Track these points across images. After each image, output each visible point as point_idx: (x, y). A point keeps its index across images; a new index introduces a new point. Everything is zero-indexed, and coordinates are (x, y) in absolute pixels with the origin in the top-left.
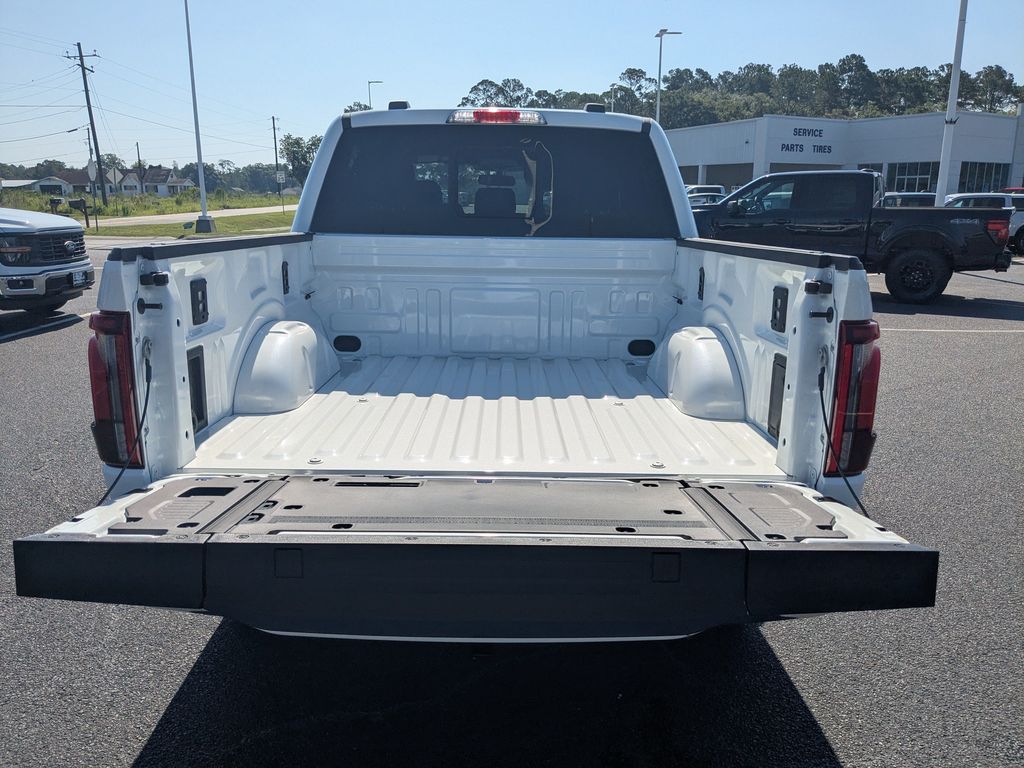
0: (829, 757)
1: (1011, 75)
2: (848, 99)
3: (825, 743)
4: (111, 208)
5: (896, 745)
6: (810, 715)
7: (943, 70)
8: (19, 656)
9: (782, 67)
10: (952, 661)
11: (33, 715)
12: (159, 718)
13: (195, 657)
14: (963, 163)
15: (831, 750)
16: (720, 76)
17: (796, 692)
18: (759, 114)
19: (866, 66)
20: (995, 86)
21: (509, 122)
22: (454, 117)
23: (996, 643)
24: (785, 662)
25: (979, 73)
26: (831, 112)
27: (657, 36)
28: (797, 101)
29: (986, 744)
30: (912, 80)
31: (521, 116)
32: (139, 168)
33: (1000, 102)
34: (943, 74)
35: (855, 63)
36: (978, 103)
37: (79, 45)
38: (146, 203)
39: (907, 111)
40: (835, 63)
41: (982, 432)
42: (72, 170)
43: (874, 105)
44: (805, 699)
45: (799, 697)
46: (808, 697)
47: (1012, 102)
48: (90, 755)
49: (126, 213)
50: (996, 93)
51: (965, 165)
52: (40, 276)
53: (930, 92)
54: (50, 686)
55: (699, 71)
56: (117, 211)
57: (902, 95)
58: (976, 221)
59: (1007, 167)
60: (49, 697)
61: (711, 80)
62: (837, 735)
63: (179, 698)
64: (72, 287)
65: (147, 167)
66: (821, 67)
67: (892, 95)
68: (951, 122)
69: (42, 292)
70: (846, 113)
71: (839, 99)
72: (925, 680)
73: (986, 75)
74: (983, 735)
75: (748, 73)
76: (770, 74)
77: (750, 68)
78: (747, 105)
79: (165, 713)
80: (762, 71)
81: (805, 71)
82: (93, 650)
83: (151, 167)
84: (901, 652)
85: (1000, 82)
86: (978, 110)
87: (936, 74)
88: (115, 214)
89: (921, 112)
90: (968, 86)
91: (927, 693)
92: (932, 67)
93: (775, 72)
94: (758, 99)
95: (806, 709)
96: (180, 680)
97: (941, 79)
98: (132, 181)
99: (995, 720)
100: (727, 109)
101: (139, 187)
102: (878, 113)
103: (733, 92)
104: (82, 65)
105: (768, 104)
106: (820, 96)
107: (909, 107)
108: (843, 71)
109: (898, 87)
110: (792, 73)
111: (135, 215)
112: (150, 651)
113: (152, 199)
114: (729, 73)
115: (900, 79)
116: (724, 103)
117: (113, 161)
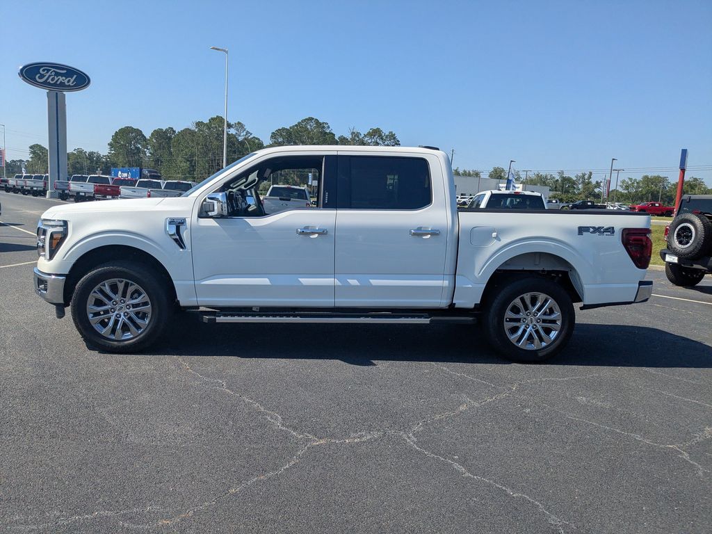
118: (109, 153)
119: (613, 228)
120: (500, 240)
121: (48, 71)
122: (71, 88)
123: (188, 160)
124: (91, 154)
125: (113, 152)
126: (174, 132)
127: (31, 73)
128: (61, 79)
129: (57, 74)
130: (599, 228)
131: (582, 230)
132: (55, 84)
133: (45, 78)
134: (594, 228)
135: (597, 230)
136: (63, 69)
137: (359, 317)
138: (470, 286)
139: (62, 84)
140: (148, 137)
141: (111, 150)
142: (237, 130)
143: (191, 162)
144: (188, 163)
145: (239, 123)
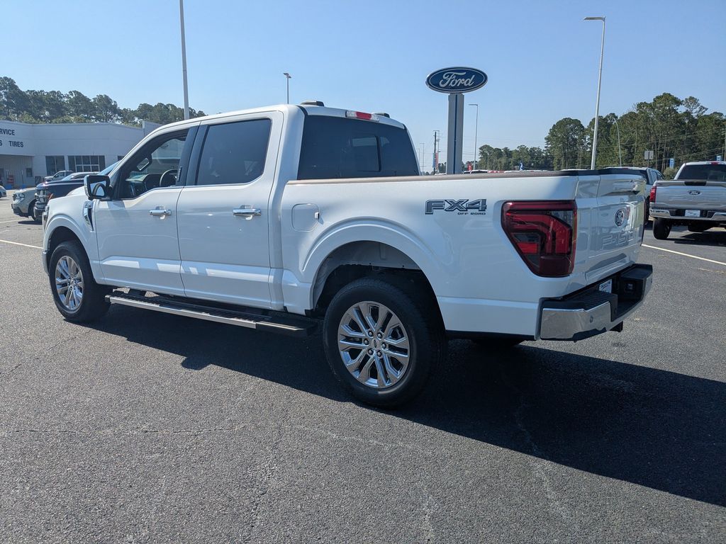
1: (115, 102)
7: (72, 95)
19: (17, 86)
20: (106, 108)
22: (348, 114)
25: (95, 99)
30: (51, 99)
33: (112, 119)
34: (72, 97)
35: (8, 84)
36: (98, 118)
39: (52, 120)
43: (29, 115)
47: (119, 119)
50: (108, 113)
53: (66, 109)
57: (48, 110)
67: (40, 108)
73: (100, 100)
85: (109, 106)
86: (99, 122)
87: (68, 97)
89: (64, 122)
92: (64, 92)
97: (71, 100)
102: (34, 121)
107: (52, 118)
109: (44, 104)
115: (43, 98)
118: (546, 147)
119: (484, 201)
120: (322, 223)
121: (450, 75)
122: (468, 89)
123: (626, 147)
124: (533, 149)
125: (549, 146)
126: (616, 117)
127: (436, 81)
128: (461, 81)
129: (458, 77)
130: (460, 202)
131: (431, 206)
132: (455, 88)
133: (447, 82)
134: (451, 202)
135: (456, 206)
136: (463, 71)
137: (201, 310)
138: (296, 285)
139: (462, 86)
140: (586, 127)
141: (548, 144)
142: (689, 106)
143: (629, 149)
144: (626, 150)
145: (691, 98)
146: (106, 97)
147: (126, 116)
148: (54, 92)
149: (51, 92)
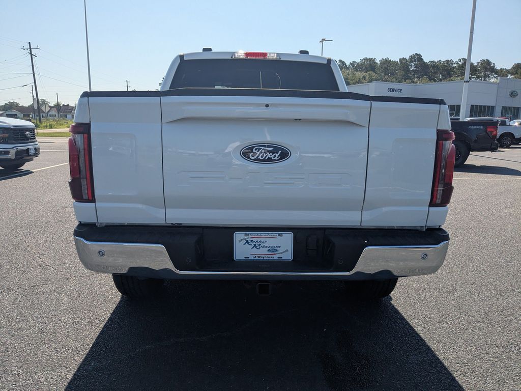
0: (431, 354)
1: (494, 64)
2: (414, 75)
3: (428, 348)
4: (43, 124)
5: (463, 348)
6: (420, 337)
7: (460, 61)
8: (17, 316)
9: (381, 59)
10: (486, 314)
11: (28, 341)
12: (93, 342)
13: (109, 315)
14: (471, 105)
15: (432, 351)
16: (351, 64)
17: (412, 327)
18: (371, 81)
19: (423, 59)
20: (486, 69)
21: (262, 58)
22: (235, 55)
23: (507, 307)
24: (405, 315)
25: (478, 63)
26: (405, 81)
27: (321, 42)
28: (388, 76)
29: (507, 348)
30: (445, 66)
31: (268, 55)
32: (58, 107)
33: (489, 77)
34: (461, 63)
35: (417, 58)
36: (478, 77)
37: (29, 43)
38: (60, 122)
39: (443, 81)
40: (408, 58)
41: (490, 220)
42: (23, 106)
43: (427, 78)
44: (416, 330)
45: (413, 330)
46: (418, 329)
47: (495, 77)
48: (59, 358)
49: (51, 127)
50: (487, 73)
51: (472, 106)
52: (12, 149)
53: (454, 72)
54: (35, 329)
55: (340, 61)
56: (46, 126)
57: (441, 73)
58: (481, 127)
59: (493, 107)
60: (35, 333)
61: (346, 66)
62: (434, 344)
63: (102, 333)
64: (29, 155)
65: (62, 105)
66: (400, 59)
67: (436, 73)
68: (467, 82)
69: (14, 157)
70: (413, 82)
71: (409, 75)
72: (474, 322)
73: (482, 64)
74: (505, 344)
75: (365, 62)
76: (375, 63)
77: (365, 59)
78: (364, 78)
79: (96, 340)
80: (372, 61)
81: (392, 61)
82: (56, 313)
83: (63, 105)
84: (461, 311)
85: (488, 67)
86: (478, 80)
87: (457, 63)
88: (45, 127)
89: (449, 81)
90: (474, 69)
91: (475, 327)
92: (455, 60)
93: (378, 61)
94: (369, 74)
95: (418, 334)
96: (102, 326)
97: (459, 66)
98: (54, 112)
99: (510, 338)
100: (354, 80)
101: (57, 115)
102: (429, 82)
103: (357, 71)
104: (31, 53)
105: (374, 77)
106: (400, 73)
107: (444, 79)
108: (411, 61)
109: (439, 69)
110: (386, 63)
111: (55, 128)
112: (85, 313)
113: (64, 121)
114: (355, 62)
115: (439, 66)
116: (353, 77)
117: (44, 102)
146: (488, 60)
147: (502, 73)
148: (448, 60)
149: (446, 61)
